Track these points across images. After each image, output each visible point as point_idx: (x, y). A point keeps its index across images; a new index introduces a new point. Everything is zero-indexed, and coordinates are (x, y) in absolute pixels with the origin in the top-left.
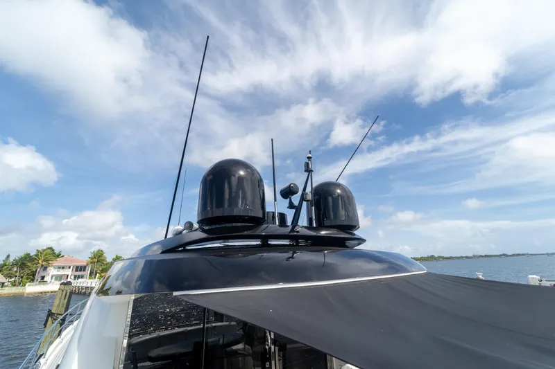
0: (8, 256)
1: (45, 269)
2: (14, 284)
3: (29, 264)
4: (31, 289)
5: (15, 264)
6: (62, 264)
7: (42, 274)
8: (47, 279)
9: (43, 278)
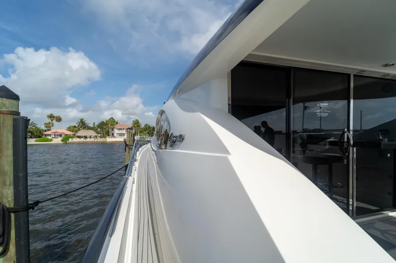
0: (94, 123)
1: (113, 129)
2: (101, 137)
3: (104, 127)
4: (109, 139)
5: (98, 126)
6: (120, 127)
7: (112, 132)
8: (115, 135)
9: (113, 134)
